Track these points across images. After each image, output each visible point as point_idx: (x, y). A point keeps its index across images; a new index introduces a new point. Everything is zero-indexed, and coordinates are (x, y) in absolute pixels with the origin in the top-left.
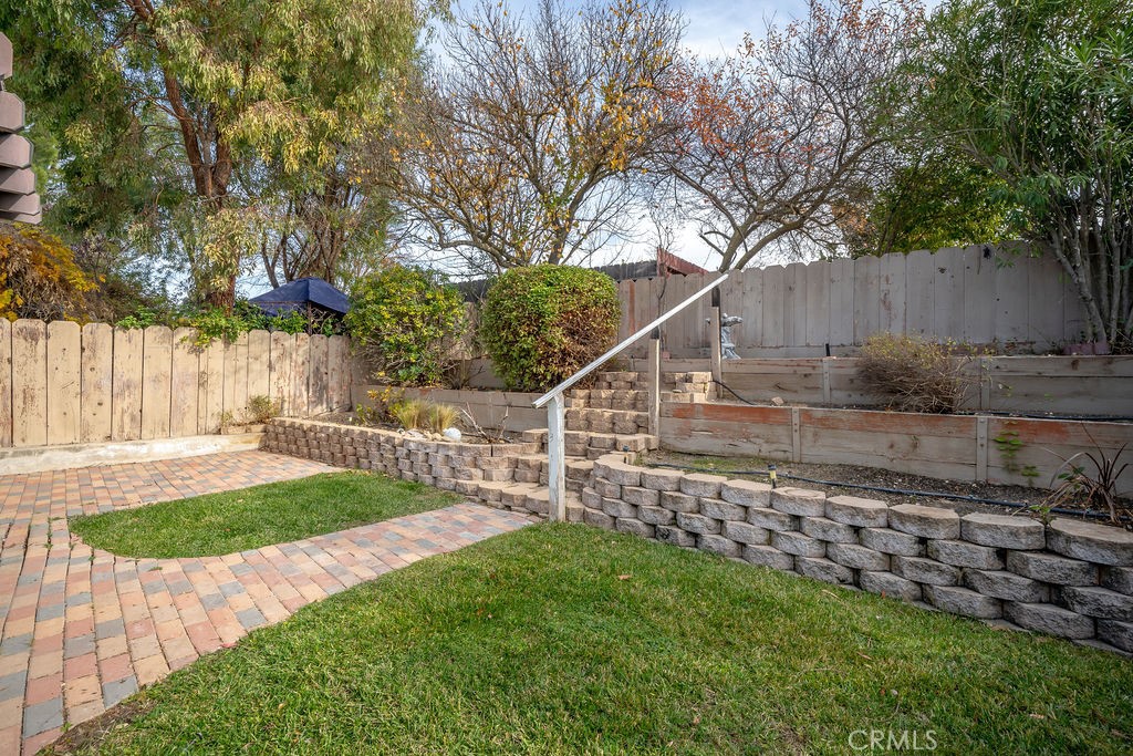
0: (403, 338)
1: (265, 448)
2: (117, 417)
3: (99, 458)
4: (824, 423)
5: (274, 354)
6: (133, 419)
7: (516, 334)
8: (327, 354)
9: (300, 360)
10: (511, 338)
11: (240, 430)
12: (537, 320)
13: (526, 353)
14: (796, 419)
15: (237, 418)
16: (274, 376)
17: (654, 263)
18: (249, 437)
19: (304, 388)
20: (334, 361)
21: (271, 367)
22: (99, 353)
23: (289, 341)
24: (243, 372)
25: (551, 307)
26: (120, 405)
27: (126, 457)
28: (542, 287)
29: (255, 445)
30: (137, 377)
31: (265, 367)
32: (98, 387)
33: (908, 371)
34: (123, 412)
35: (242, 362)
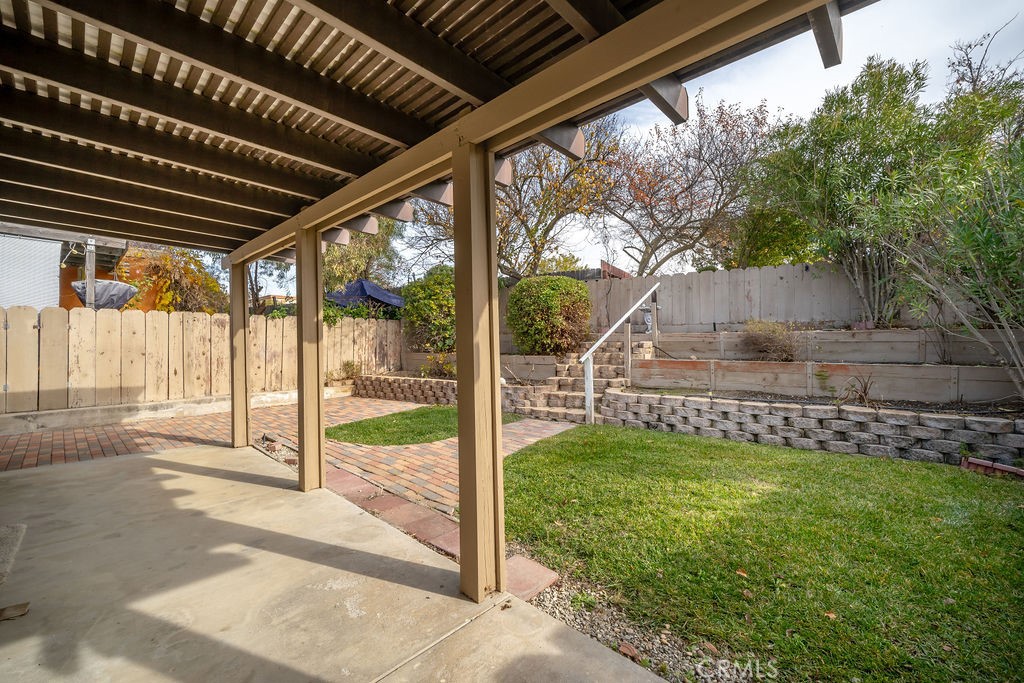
0: (444, 322)
1: (356, 394)
2: (268, 376)
3: (262, 402)
4: (728, 369)
5: (356, 333)
6: (277, 377)
7: (533, 319)
8: (386, 332)
9: (371, 337)
10: (530, 322)
11: (339, 383)
12: (547, 311)
13: (539, 332)
14: (712, 367)
15: (336, 376)
16: (356, 347)
17: (599, 271)
18: (345, 388)
19: (373, 355)
20: (391, 337)
21: (354, 342)
22: (259, 335)
23: (365, 324)
24: (339, 345)
25: (556, 303)
26: (270, 368)
27: (277, 402)
28: (547, 291)
29: (349, 393)
30: (279, 350)
31: (351, 342)
32: (258, 357)
33: (770, 340)
34: (272, 372)
35: (338, 339)
